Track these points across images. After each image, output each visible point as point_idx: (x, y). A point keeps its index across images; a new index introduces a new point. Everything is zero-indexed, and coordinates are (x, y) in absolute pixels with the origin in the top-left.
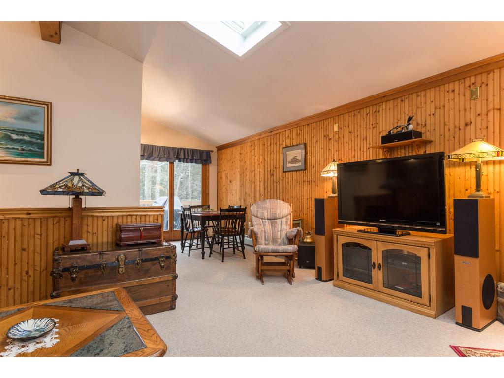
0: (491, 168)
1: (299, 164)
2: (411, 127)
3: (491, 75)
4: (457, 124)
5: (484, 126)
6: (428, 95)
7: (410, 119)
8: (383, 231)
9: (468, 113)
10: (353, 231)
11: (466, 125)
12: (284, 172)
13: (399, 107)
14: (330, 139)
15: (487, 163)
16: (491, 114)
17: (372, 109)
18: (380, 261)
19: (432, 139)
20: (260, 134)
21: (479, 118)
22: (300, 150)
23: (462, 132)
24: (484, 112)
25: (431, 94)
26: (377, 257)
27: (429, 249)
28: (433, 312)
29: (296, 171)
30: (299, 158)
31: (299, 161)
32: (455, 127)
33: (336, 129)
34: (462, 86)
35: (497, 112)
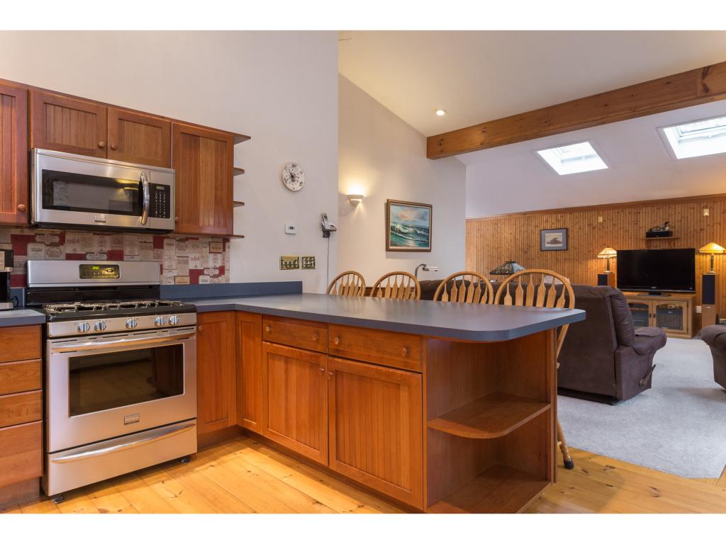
0: (718, 256)
1: (561, 245)
2: (667, 228)
3: (715, 204)
4: (695, 228)
5: (712, 232)
6: (677, 209)
7: (666, 223)
8: (651, 293)
9: (702, 223)
10: (630, 295)
11: (701, 230)
12: (541, 250)
13: (655, 213)
14: (594, 228)
15: (716, 254)
16: (715, 226)
17: (634, 211)
18: (655, 312)
19: (679, 236)
20: (510, 215)
21: (708, 227)
22: (561, 234)
23: (698, 234)
24: (712, 224)
25: (679, 208)
26: (653, 310)
27: (687, 302)
28: (690, 336)
29: (556, 250)
30: (560, 239)
31: (560, 243)
32: (694, 230)
33: (601, 219)
34: (699, 206)
35: (718, 226)
